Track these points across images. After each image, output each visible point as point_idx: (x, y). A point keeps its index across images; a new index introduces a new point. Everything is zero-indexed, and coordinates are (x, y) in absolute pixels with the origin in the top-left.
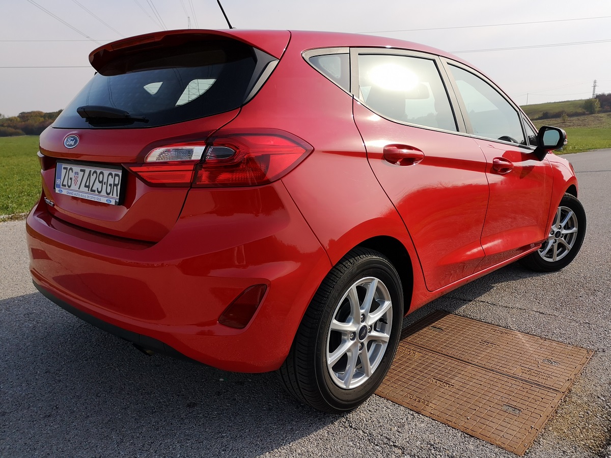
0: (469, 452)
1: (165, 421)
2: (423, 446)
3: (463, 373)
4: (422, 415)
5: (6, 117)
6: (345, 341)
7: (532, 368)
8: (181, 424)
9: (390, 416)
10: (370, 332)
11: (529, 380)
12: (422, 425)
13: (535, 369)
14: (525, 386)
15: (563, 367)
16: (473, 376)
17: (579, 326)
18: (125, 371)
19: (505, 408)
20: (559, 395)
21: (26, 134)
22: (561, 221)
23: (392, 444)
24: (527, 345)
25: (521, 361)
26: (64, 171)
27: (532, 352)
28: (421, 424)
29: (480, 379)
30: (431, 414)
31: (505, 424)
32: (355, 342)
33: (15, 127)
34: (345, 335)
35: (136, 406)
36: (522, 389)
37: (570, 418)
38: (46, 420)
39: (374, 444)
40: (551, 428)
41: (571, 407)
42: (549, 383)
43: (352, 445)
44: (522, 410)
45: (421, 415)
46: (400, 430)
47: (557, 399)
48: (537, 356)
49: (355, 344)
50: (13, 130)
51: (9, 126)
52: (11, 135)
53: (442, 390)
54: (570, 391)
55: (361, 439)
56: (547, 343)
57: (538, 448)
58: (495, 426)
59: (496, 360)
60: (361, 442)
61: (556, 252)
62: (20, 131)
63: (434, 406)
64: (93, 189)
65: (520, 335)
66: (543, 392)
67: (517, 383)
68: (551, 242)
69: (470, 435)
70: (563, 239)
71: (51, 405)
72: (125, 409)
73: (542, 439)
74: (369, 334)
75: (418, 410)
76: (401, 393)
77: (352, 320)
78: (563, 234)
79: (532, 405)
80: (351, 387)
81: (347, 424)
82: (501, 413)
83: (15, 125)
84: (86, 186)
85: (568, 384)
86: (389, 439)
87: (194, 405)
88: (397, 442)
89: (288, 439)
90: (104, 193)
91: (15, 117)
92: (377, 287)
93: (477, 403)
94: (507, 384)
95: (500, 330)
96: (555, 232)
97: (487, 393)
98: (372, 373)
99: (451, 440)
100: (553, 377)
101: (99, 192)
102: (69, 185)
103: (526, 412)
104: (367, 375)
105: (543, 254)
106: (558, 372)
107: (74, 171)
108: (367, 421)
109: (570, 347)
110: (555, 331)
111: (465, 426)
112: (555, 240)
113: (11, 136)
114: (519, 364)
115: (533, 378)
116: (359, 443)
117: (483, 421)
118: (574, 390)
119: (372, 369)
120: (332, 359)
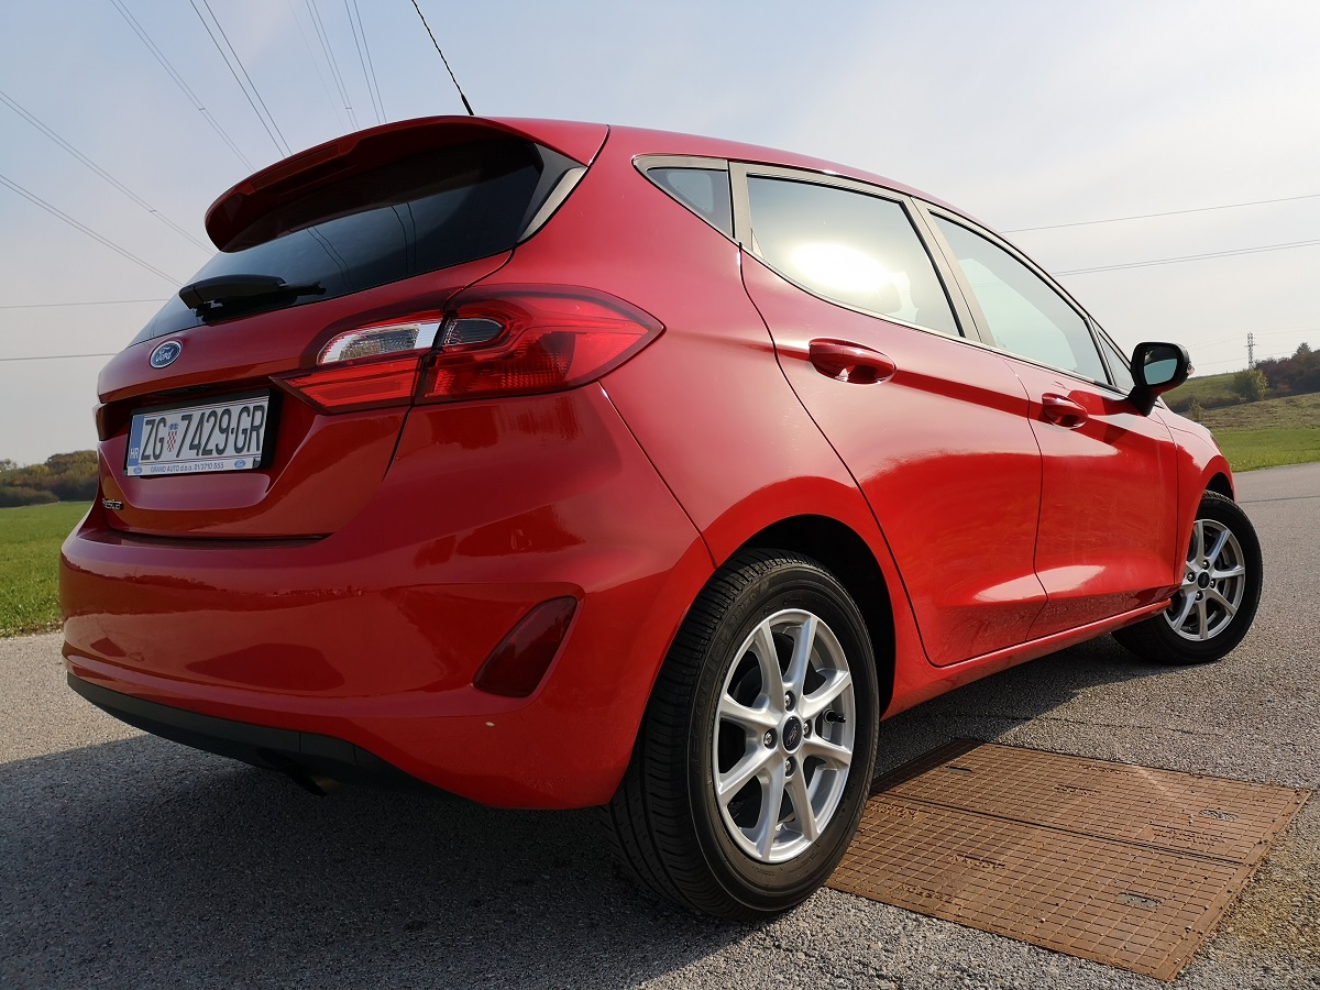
0: (1049, 979)
1: (355, 957)
2: (943, 973)
3: (1023, 842)
4: (938, 919)
5: (21, 466)
6: (754, 749)
7: (1176, 826)
8: (392, 960)
9: (866, 923)
10: (807, 736)
11: (1172, 848)
12: (939, 937)
13: (1185, 827)
14: (1163, 858)
15: (1245, 822)
16: (1046, 847)
17: (1271, 749)
18: (267, 873)
19: (1124, 899)
20: (1243, 871)
21: (62, 499)
22: (1208, 551)
23: (871, 972)
24: (1163, 788)
25: (1149, 816)
26: (146, 429)
27: (1173, 799)
28: (937, 935)
29: (1063, 851)
30: (959, 916)
31: (1126, 927)
32: (776, 754)
33: (38, 486)
34: (753, 733)
35: (289, 934)
36: (1158, 864)
37: (1272, 910)
38: (83, 966)
39: (833, 974)
40: (1230, 930)
41: (1273, 890)
42: (1218, 850)
43: (782, 979)
44: (1163, 901)
45: (935, 920)
46: (889, 947)
47: (1239, 878)
48: (1185, 807)
49: (775, 759)
50: (32, 492)
51: (25, 485)
52: (28, 502)
53: (981, 875)
54: (1266, 861)
55: (803, 967)
56: (1204, 782)
57: (1205, 966)
58: (1104, 932)
59: (1096, 817)
60: (802, 974)
61: (1204, 620)
62: (47, 493)
63: (962, 903)
64: (208, 448)
65: (1143, 772)
66: (1206, 866)
67: (1146, 854)
68: (1191, 597)
69: (1049, 950)
70: (1215, 590)
71: (95, 941)
72: (265, 939)
73: (1213, 950)
74: (803, 740)
75: (928, 911)
76: (889, 883)
77: (767, 703)
78: (1214, 580)
79: (1186, 891)
80: (773, 858)
81: (768, 942)
82: (1117, 907)
83: (38, 481)
84: (192, 447)
85: (1260, 851)
86: (865, 965)
87: (421, 925)
88: (884, 968)
89: (636, 976)
90: (230, 450)
91: (39, 466)
92: (817, 638)
93: (1062, 894)
94: (1123, 856)
95: (1098, 765)
96: (1197, 576)
97: (1081, 875)
98: (819, 832)
99: (1008, 960)
100: (1225, 840)
101: (220, 452)
102: (157, 452)
103: (1170, 903)
104: (809, 837)
105: (1176, 625)
106: (1234, 830)
107: (168, 424)
108: (813, 936)
109: (1257, 788)
110: (1220, 761)
111: (1037, 934)
112: (1200, 592)
113: (28, 504)
114: (1148, 820)
115: (1183, 844)
116: (798, 976)
117: (1077, 924)
118: (1273, 860)
119: (820, 823)
120: (726, 785)
